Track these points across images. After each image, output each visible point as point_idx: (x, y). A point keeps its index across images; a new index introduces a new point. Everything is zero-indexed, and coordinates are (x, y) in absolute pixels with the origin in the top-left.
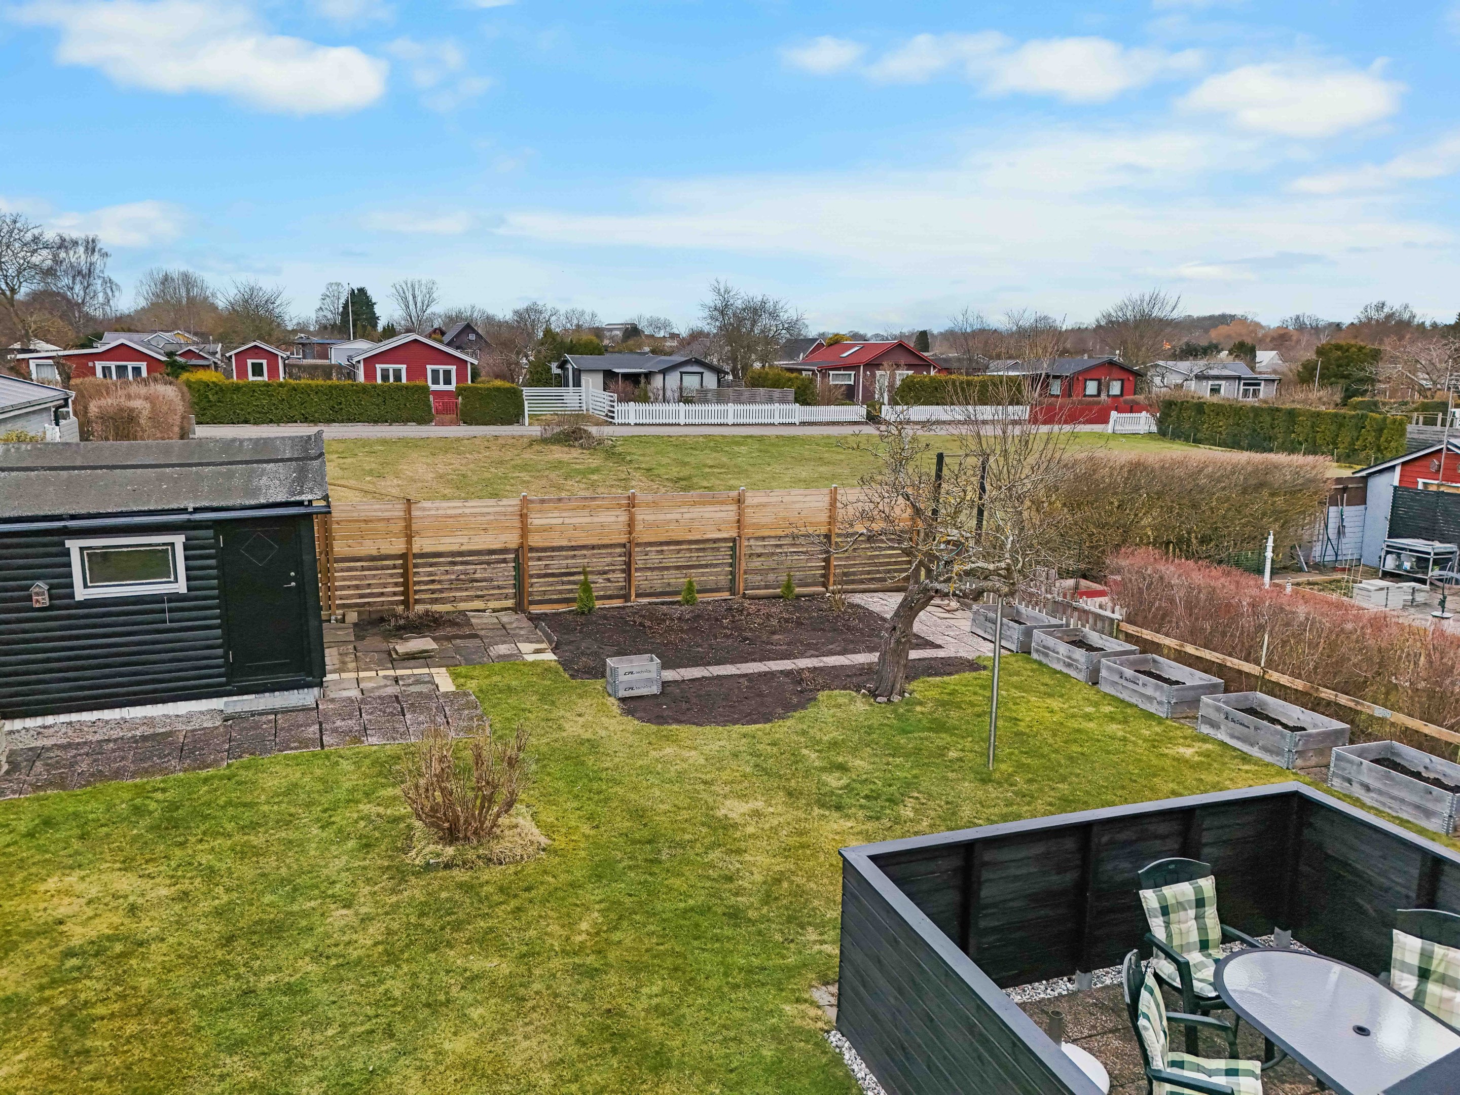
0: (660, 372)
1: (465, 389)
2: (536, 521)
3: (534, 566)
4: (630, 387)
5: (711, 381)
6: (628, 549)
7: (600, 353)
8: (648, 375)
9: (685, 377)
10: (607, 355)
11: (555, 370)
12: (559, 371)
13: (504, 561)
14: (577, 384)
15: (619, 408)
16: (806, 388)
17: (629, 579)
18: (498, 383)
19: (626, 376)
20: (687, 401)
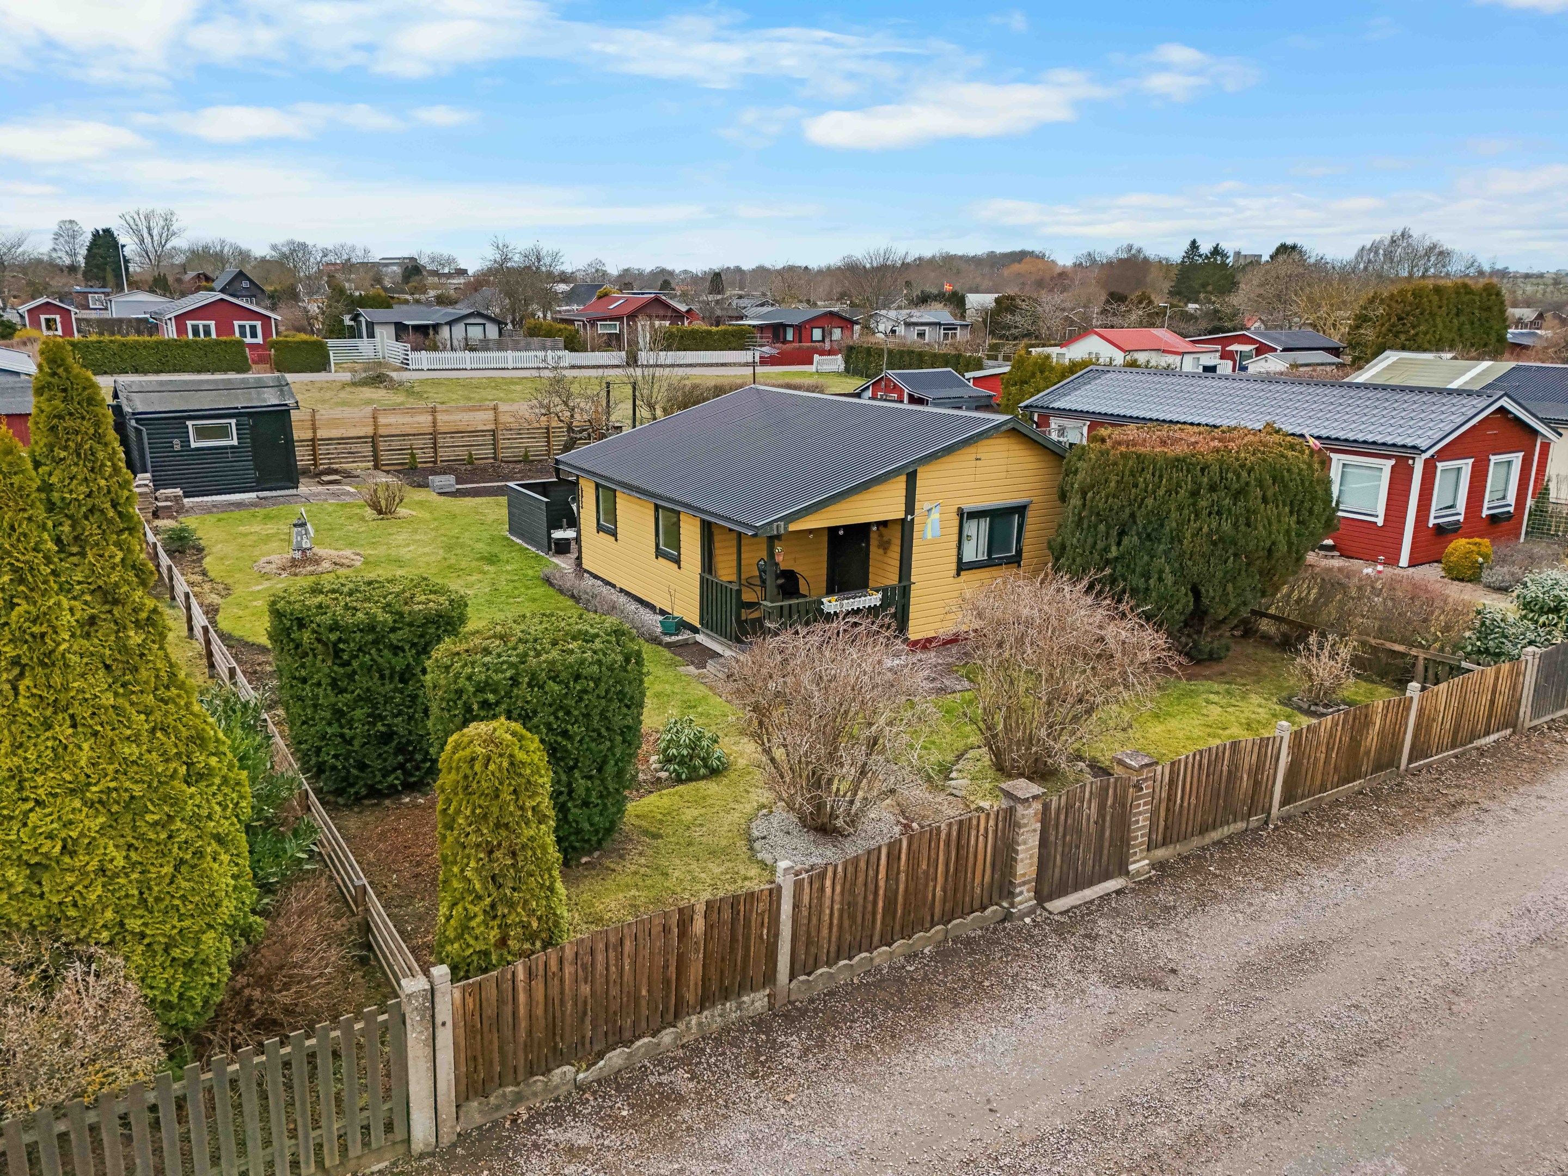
0: (446, 323)
1: (273, 343)
2: (382, 420)
3: (382, 446)
4: (420, 338)
5: (492, 331)
6: (434, 435)
8: (436, 327)
9: (469, 328)
10: (393, 304)
11: (348, 322)
12: (352, 323)
13: (366, 442)
14: (371, 335)
15: (413, 356)
16: (574, 337)
17: (435, 452)
18: (303, 337)
19: (417, 328)
20: (472, 349)
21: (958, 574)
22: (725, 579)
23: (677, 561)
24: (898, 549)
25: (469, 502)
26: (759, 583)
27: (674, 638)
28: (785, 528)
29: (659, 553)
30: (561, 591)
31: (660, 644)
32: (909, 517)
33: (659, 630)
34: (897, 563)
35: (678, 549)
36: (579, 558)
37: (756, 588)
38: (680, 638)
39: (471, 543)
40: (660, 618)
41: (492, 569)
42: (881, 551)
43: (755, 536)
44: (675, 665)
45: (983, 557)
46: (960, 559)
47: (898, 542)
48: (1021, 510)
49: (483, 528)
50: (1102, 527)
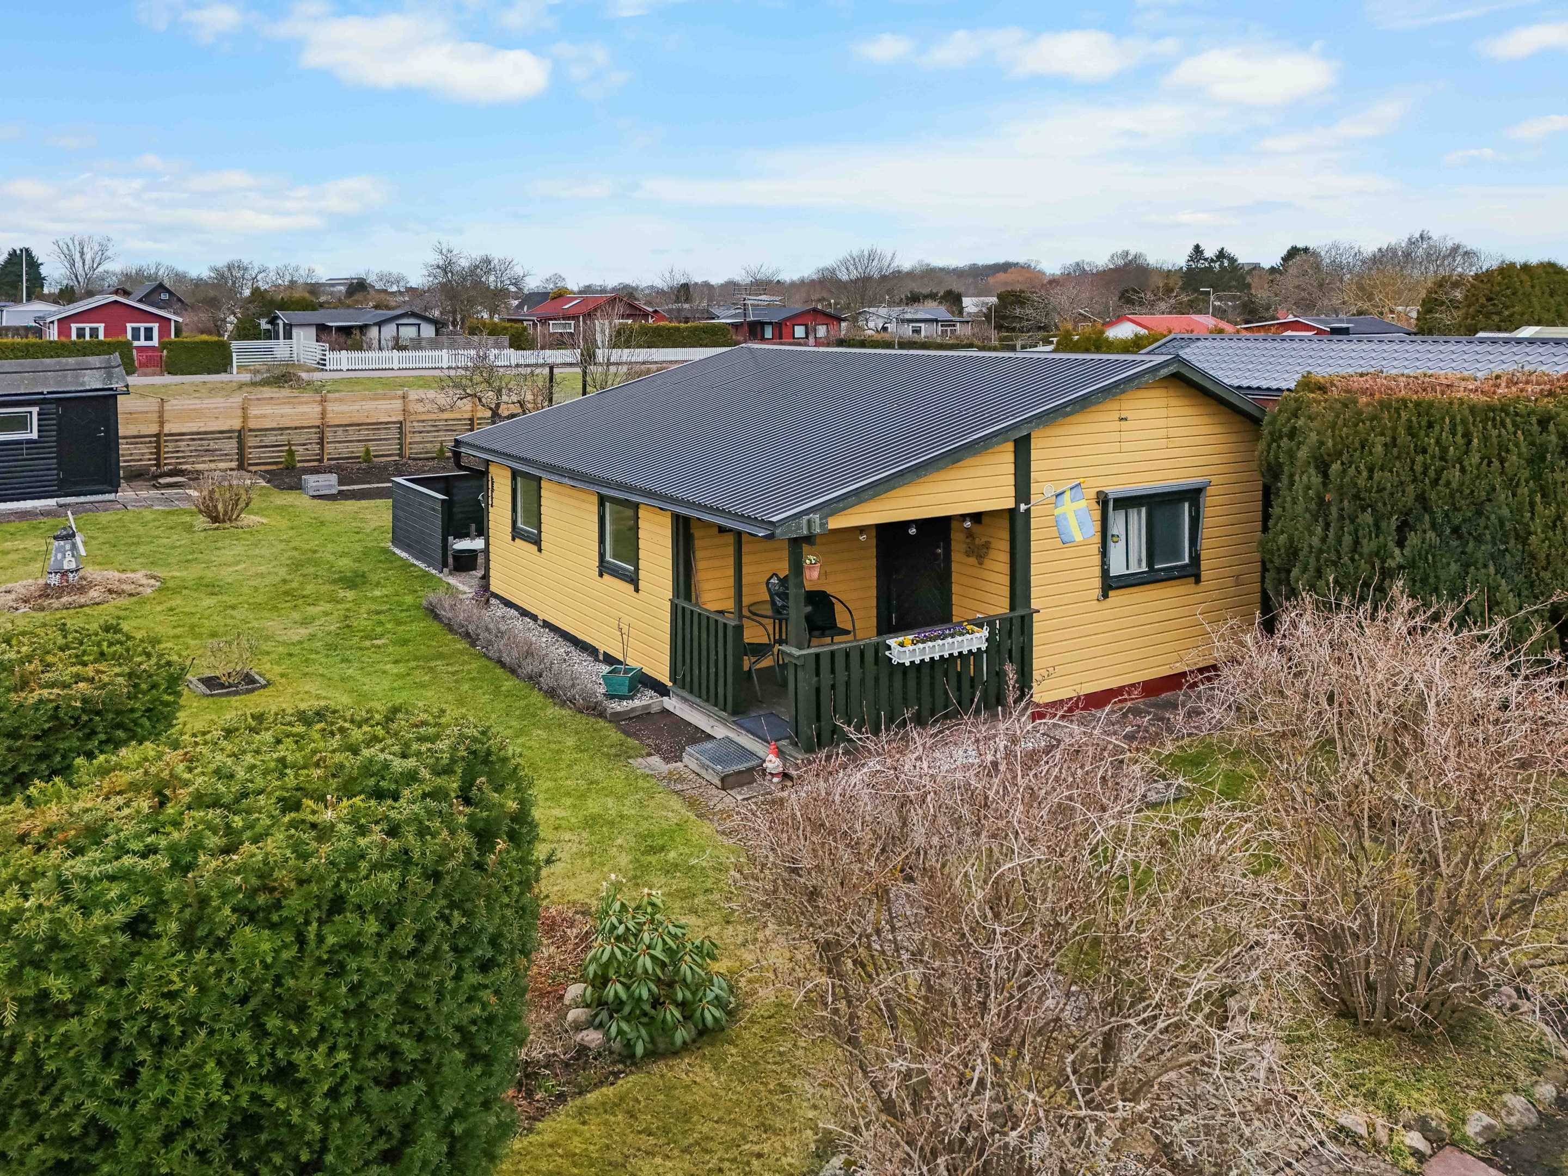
0: (375, 324)
1: (171, 343)
2: (253, 411)
3: (251, 441)
4: (342, 339)
5: (428, 331)
6: (321, 431)
7: (314, 309)
8: (363, 328)
9: (401, 328)
10: (322, 311)
11: (264, 325)
12: (269, 327)
13: (231, 438)
14: (288, 336)
15: (330, 355)
16: (521, 334)
17: (322, 449)
18: (205, 337)
19: (340, 329)
20: (402, 348)
21: (1105, 596)
22: (713, 607)
23: (633, 580)
24: (1005, 557)
25: (351, 506)
26: (770, 613)
27: (626, 705)
28: (823, 525)
29: (604, 568)
30: (450, 628)
31: (602, 715)
32: (1023, 507)
33: (602, 690)
34: (1006, 580)
35: (635, 561)
36: (486, 577)
37: (764, 621)
38: (637, 703)
39: (332, 558)
40: (605, 669)
41: (350, 595)
42: (972, 560)
43: (771, 537)
44: (624, 755)
45: (1138, 566)
46: (1105, 572)
47: (1006, 546)
48: (1193, 495)
49: (357, 537)
50: (1367, 518)
